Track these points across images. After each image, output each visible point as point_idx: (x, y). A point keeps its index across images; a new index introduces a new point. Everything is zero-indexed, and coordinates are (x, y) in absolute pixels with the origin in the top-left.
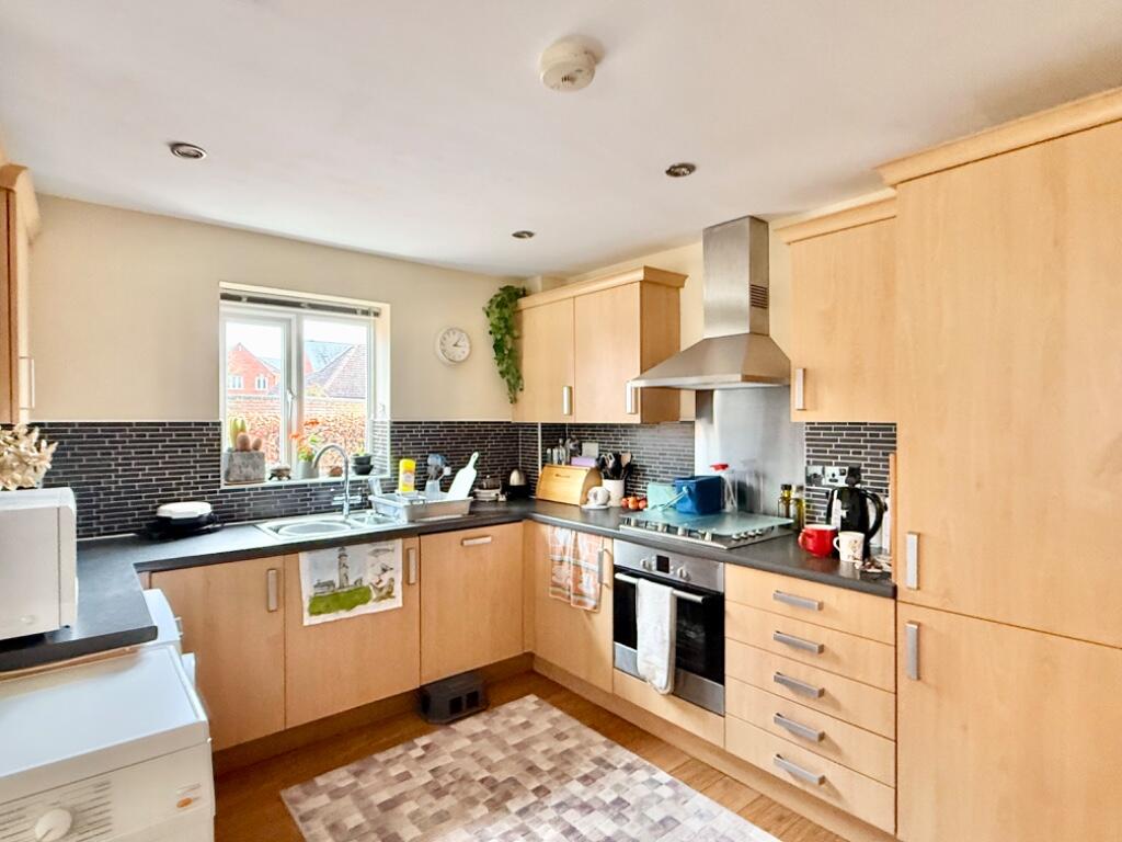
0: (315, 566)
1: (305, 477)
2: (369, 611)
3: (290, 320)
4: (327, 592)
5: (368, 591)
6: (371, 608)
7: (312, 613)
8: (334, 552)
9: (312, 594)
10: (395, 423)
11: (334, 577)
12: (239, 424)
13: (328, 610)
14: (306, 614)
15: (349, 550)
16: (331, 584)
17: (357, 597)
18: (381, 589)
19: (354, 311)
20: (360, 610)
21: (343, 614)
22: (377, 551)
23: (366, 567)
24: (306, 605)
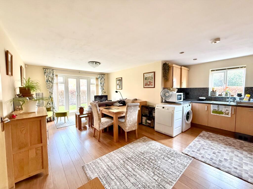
0: (213, 107)
1: (225, 96)
2: (223, 116)
3: (225, 72)
4: (215, 111)
5: (223, 112)
6: (223, 115)
7: (212, 113)
8: (217, 106)
9: (213, 110)
10: (246, 87)
11: (217, 109)
12: (213, 88)
13: (215, 113)
14: (211, 113)
15: (220, 106)
16: (216, 110)
17: (221, 113)
18: (226, 113)
19: (239, 68)
20: (221, 115)
21: (218, 115)
22: (225, 107)
23: (223, 109)
24: (212, 111)
